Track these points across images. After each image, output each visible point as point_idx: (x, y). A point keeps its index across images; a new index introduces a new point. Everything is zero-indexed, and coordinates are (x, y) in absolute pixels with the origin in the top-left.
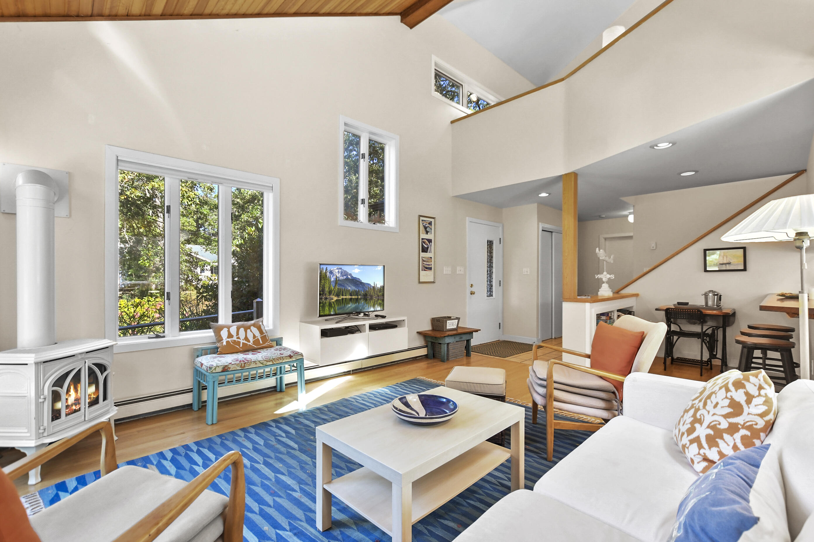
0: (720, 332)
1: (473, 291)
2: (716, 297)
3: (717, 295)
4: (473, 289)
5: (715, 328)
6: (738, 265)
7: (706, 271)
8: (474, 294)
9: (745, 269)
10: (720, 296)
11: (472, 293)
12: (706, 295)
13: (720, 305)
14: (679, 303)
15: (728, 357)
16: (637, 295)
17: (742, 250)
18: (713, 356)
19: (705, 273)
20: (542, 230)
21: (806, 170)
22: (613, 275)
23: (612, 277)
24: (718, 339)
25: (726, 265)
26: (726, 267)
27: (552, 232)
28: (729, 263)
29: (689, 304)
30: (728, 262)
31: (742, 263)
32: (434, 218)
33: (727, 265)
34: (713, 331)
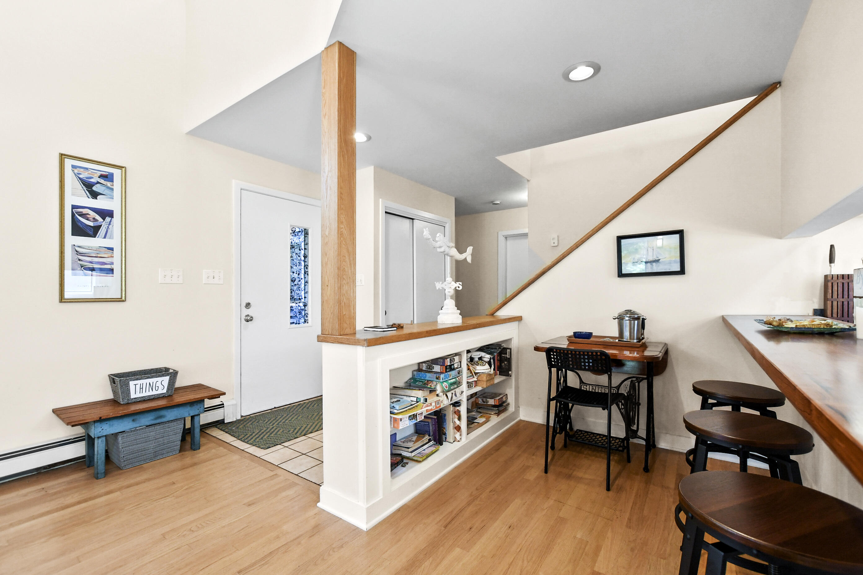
0: (644, 385)
1: (251, 314)
2: (636, 322)
3: (638, 318)
4: (249, 312)
5: (635, 379)
6: (670, 263)
7: (621, 275)
8: (251, 320)
9: (682, 271)
10: (644, 320)
11: (249, 319)
12: (620, 318)
13: (643, 338)
14: (577, 335)
15: (656, 430)
16: (519, 319)
17: (677, 236)
18: (631, 433)
19: (619, 278)
20: (386, 212)
21: (780, 83)
22: (461, 283)
23: (459, 287)
24: (640, 402)
25: (652, 265)
26: (652, 268)
27: (413, 219)
28: (657, 261)
29: (593, 334)
30: (655, 258)
31: (678, 259)
32: (120, 167)
33: (654, 264)
34: (632, 386)
